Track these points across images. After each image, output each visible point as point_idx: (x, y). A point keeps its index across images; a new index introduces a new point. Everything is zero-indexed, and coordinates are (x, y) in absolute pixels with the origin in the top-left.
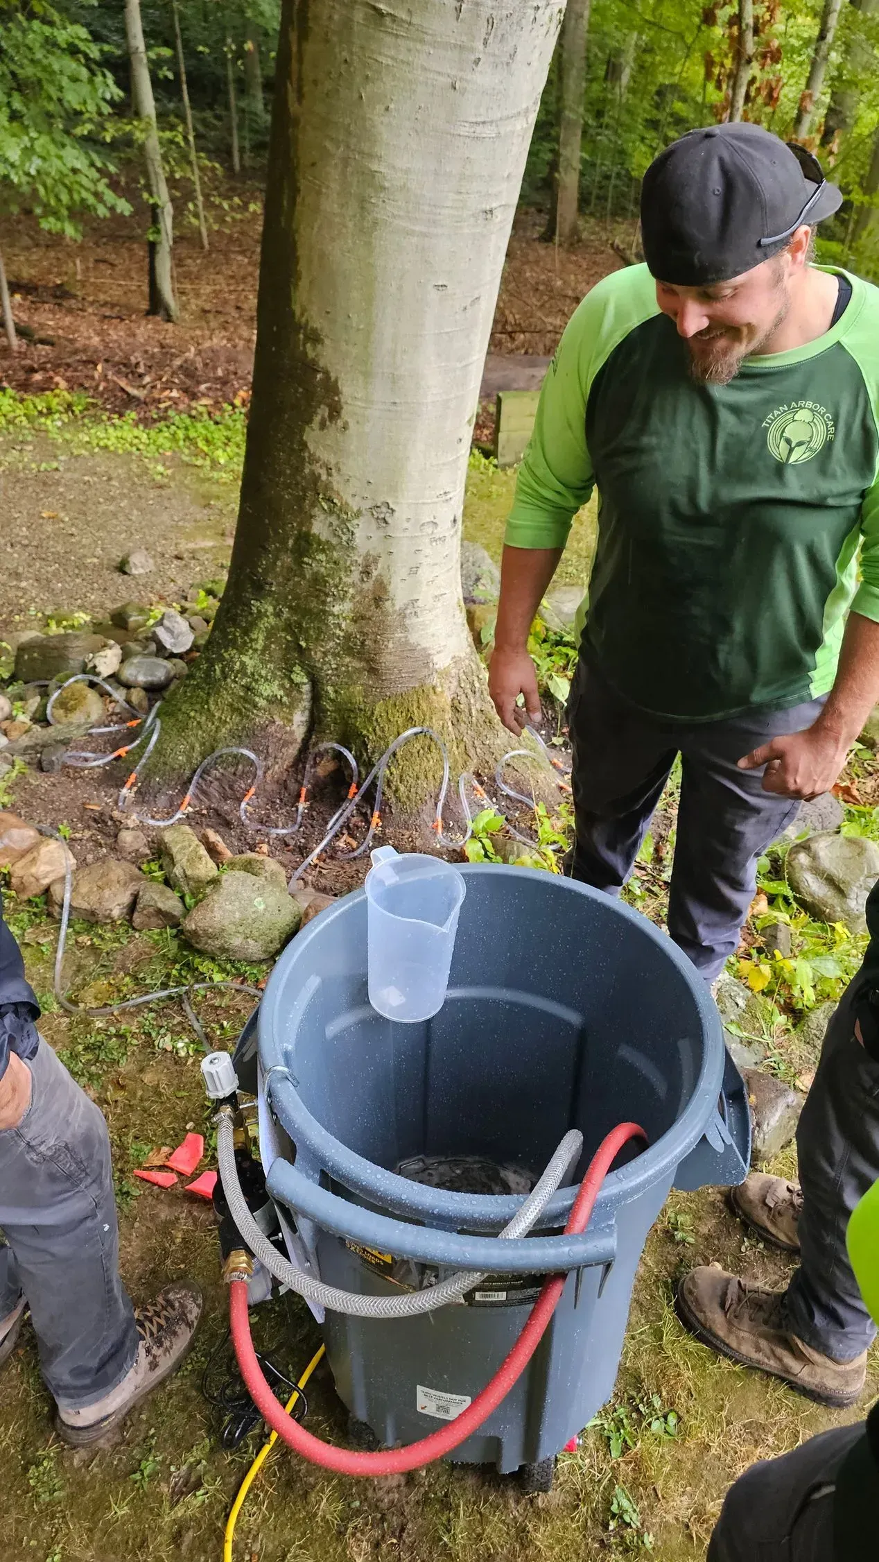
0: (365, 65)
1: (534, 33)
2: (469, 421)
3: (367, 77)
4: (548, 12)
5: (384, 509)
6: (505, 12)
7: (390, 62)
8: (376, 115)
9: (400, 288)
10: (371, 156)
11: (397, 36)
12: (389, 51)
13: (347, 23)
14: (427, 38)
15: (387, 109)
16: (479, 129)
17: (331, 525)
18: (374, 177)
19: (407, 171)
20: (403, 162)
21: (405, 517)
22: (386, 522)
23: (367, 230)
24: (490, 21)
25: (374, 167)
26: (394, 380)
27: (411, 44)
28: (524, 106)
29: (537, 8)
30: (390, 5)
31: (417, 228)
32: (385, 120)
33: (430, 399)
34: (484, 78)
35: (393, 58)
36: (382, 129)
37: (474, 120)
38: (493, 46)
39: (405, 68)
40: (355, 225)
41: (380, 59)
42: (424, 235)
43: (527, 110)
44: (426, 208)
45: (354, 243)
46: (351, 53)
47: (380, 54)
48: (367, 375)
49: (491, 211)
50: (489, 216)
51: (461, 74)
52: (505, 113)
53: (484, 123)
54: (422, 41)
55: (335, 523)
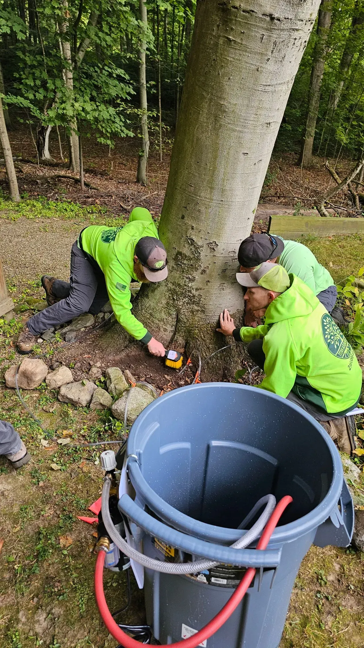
0: (222, 61)
1: (293, 50)
2: (253, 211)
3: (222, 66)
4: (300, 41)
5: (214, 244)
6: (281, 40)
7: (232, 59)
8: (225, 81)
9: (228, 154)
10: (221, 98)
11: (236, 49)
12: (232, 55)
13: (216, 44)
14: (248, 50)
15: (229, 79)
16: (267, 88)
17: (191, 249)
18: (221, 107)
19: (235, 105)
20: (234, 101)
21: (222, 248)
22: (214, 250)
23: (217, 128)
24: (275, 43)
25: (222, 103)
26: (223, 191)
27: (241, 53)
28: (287, 80)
29: (296, 39)
30: (234, 37)
31: (238, 129)
32: (228, 83)
33: (237, 200)
34: (271, 66)
35: (233, 58)
36: (226, 87)
37: (265, 84)
38: (275, 54)
39: (238, 62)
40: (212, 127)
41: (228, 58)
42: (241, 132)
43: (288, 82)
44: (242, 120)
45: (211, 134)
46: (217, 56)
47: (228, 56)
48: (212, 188)
49: (269, 123)
50: (268, 126)
51: (261, 65)
52: (279, 82)
53: (269, 85)
54: (246, 51)
55: (193, 249)
